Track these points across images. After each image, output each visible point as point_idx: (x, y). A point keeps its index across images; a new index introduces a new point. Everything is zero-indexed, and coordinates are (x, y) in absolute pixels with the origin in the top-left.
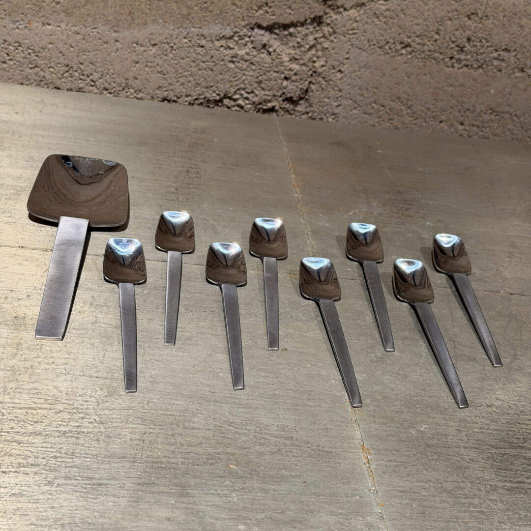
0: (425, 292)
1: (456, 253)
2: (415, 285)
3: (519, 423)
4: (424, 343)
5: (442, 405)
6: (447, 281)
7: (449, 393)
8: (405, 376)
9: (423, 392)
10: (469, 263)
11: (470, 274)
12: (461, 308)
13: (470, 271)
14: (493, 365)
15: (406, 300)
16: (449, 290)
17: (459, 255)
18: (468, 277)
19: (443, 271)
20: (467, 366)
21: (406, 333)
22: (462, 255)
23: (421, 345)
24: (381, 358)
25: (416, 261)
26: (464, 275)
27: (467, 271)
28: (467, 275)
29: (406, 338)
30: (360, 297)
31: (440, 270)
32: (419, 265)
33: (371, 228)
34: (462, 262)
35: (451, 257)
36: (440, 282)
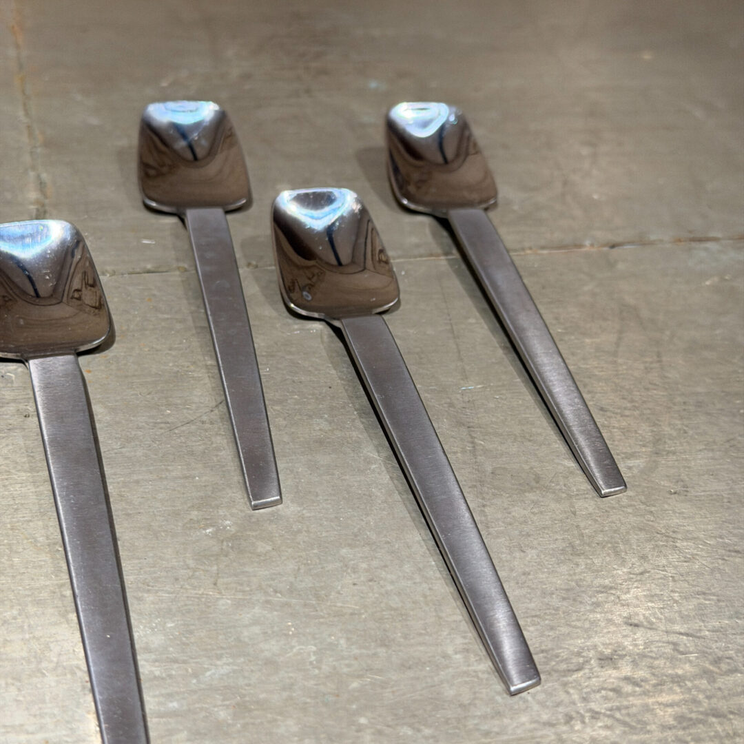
0: (369, 280)
1: (450, 152)
2: (340, 264)
3: (717, 714)
4: (378, 448)
5: (449, 692)
6: (434, 235)
7: (471, 634)
8: (317, 597)
9: (382, 651)
10: (488, 174)
11: (495, 205)
12: (482, 311)
13: (495, 196)
14: (597, 489)
15: (316, 315)
16: (443, 262)
17: (457, 155)
18: (491, 214)
19: (420, 208)
20: (518, 511)
21: (320, 425)
22: (467, 154)
23: (368, 461)
24: (234, 538)
25: (336, 192)
26: (477, 212)
27: (487, 199)
28: (486, 209)
29: (320, 442)
30: (178, 326)
31: (412, 206)
32: (347, 202)
33: (206, 111)
34: (468, 173)
35: (438, 165)
36: (414, 240)
